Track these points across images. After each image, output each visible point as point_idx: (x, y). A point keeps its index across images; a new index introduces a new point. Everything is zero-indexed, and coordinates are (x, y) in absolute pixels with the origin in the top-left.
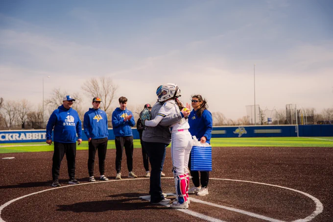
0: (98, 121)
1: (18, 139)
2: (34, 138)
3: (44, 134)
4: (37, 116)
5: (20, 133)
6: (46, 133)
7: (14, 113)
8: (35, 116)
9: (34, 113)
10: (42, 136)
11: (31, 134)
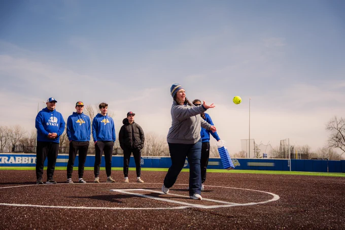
0: (80, 125)
1: (7, 162)
2: (23, 162)
3: (34, 158)
4: (29, 142)
5: (9, 156)
6: (36, 158)
7: (6, 139)
8: (28, 142)
9: (26, 140)
10: (32, 160)
11: (20, 158)
